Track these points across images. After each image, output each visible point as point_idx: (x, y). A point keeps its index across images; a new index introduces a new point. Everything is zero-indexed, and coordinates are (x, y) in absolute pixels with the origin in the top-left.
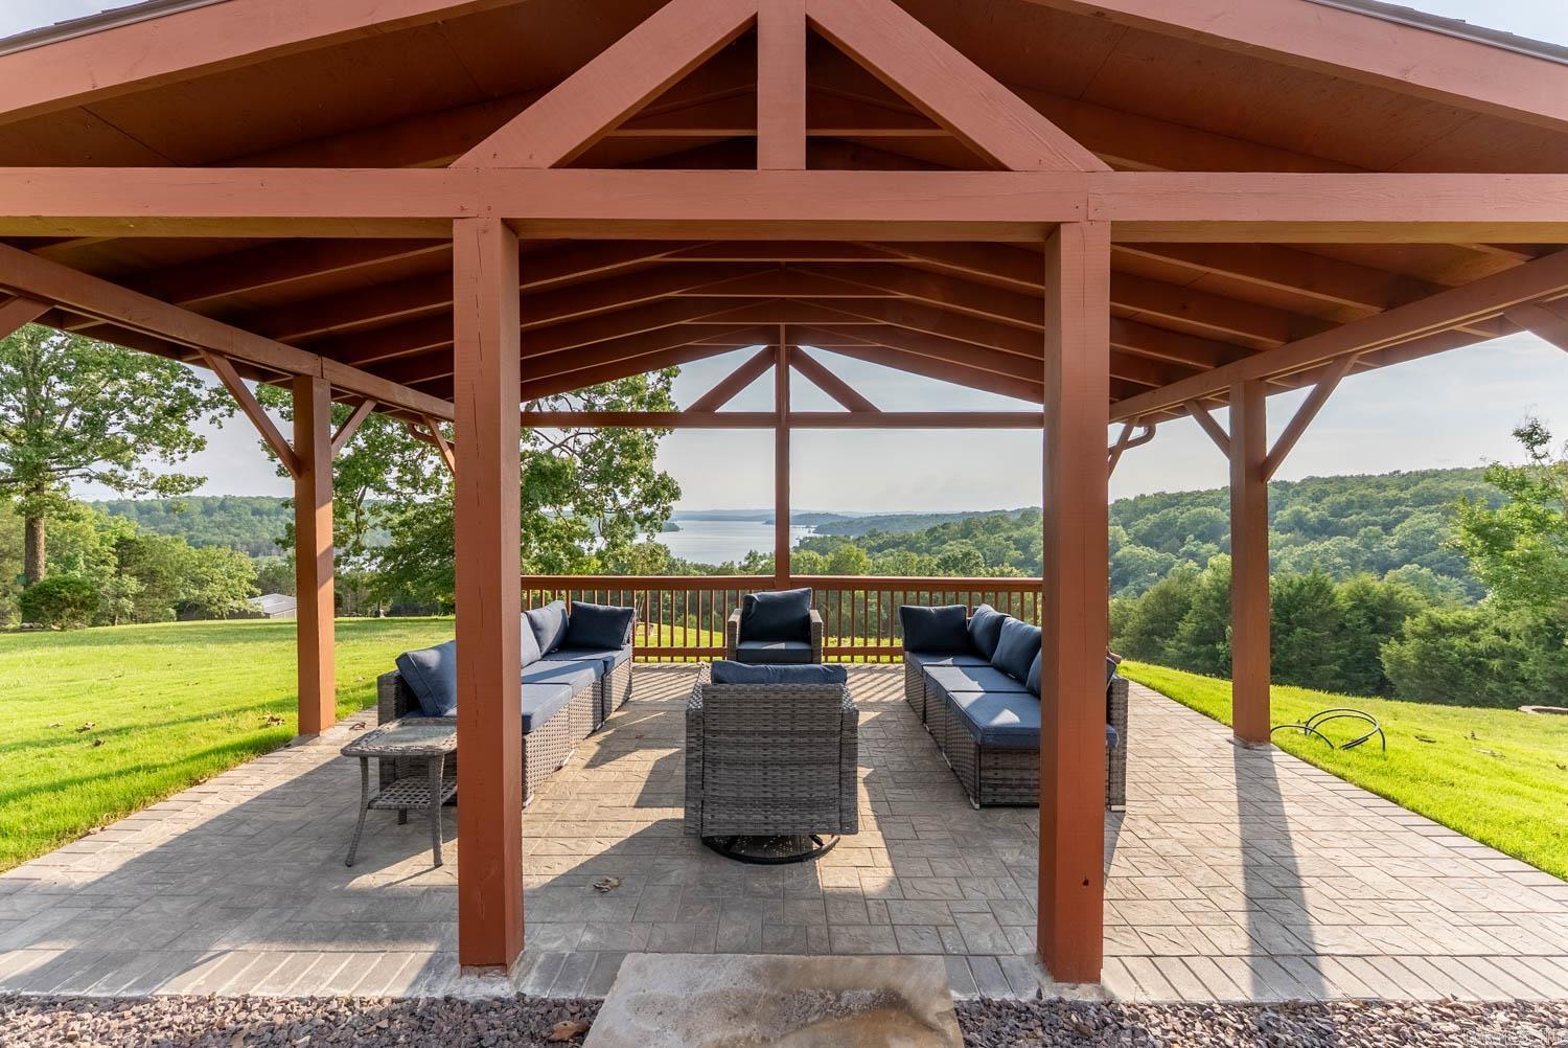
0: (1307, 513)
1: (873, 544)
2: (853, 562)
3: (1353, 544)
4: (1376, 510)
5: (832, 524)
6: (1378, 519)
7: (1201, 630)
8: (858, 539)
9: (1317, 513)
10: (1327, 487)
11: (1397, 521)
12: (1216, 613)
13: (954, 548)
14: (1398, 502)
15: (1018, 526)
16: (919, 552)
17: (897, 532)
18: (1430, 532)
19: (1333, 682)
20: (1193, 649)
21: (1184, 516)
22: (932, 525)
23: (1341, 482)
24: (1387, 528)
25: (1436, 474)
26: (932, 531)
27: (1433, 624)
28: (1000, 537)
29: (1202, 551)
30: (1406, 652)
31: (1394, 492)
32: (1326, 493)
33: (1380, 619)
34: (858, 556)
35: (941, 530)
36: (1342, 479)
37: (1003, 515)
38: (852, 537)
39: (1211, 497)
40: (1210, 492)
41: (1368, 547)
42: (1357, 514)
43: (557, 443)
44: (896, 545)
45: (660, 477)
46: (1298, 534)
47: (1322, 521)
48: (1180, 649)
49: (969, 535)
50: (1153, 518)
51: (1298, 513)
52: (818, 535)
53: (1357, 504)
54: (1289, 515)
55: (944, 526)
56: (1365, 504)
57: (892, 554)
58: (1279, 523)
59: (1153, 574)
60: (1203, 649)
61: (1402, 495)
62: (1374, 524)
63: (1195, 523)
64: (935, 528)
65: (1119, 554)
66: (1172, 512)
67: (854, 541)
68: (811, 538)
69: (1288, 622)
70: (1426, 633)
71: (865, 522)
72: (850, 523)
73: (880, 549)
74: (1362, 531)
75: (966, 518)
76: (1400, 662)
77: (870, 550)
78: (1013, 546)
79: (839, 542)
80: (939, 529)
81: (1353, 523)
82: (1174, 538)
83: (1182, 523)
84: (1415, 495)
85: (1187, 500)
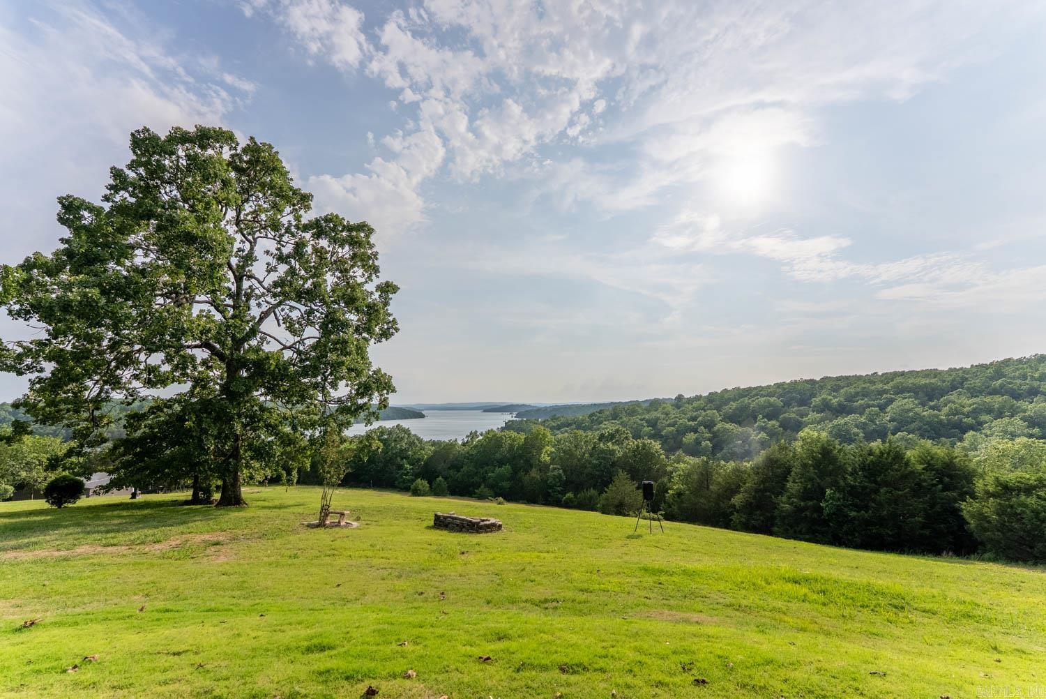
0: (830, 400)
1: (554, 424)
2: (541, 439)
3: (863, 419)
4: (873, 397)
5: (527, 411)
6: (875, 403)
7: (805, 488)
8: (544, 422)
9: (837, 400)
10: (839, 383)
11: (887, 405)
12: (815, 476)
13: (608, 427)
14: (885, 392)
15: (648, 411)
16: (585, 429)
17: (570, 417)
18: (909, 410)
19: (922, 532)
20: (802, 504)
21: (754, 403)
22: (592, 411)
23: (848, 381)
24: (882, 408)
25: (903, 374)
26: (592, 415)
27: (1001, 485)
28: (637, 419)
29: (768, 426)
30: (985, 510)
31: (881, 385)
32: (840, 388)
33: (946, 479)
34: (544, 433)
35: (598, 414)
36: (847, 378)
37: (637, 403)
38: (540, 420)
39: (769, 390)
40: (769, 387)
41: (872, 421)
42: (862, 400)
43: (288, 344)
44: (569, 425)
45: (375, 372)
46: (828, 414)
47: (840, 405)
48: (791, 504)
49: (617, 417)
50: (734, 405)
51: (824, 399)
52: (518, 419)
53: (860, 394)
54: (820, 401)
55: (600, 412)
56: (865, 394)
57: (566, 431)
58: (815, 406)
59: (739, 442)
60: (810, 503)
61: (886, 387)
62: (873, 406)
63: (763, 407)
64: (594, 413)
65: (716, 428)
66: (746, 400)
67: (542, 422)
68: (512, 421)
69: (875, 482)
70: (997, 492)
71: (549, 409)
72: (539, 411)
73: (558, 428)
74: (867, 411)
75: (613, 406)
76: (981, 517)
77: (552, 428)
78: (645, 424)
79: (531, 424)
80: (597, 414)
81: (861, 405)
82: (750, 418)
83: (753, 407)
84: (893, 387)
85: (754, 392)
